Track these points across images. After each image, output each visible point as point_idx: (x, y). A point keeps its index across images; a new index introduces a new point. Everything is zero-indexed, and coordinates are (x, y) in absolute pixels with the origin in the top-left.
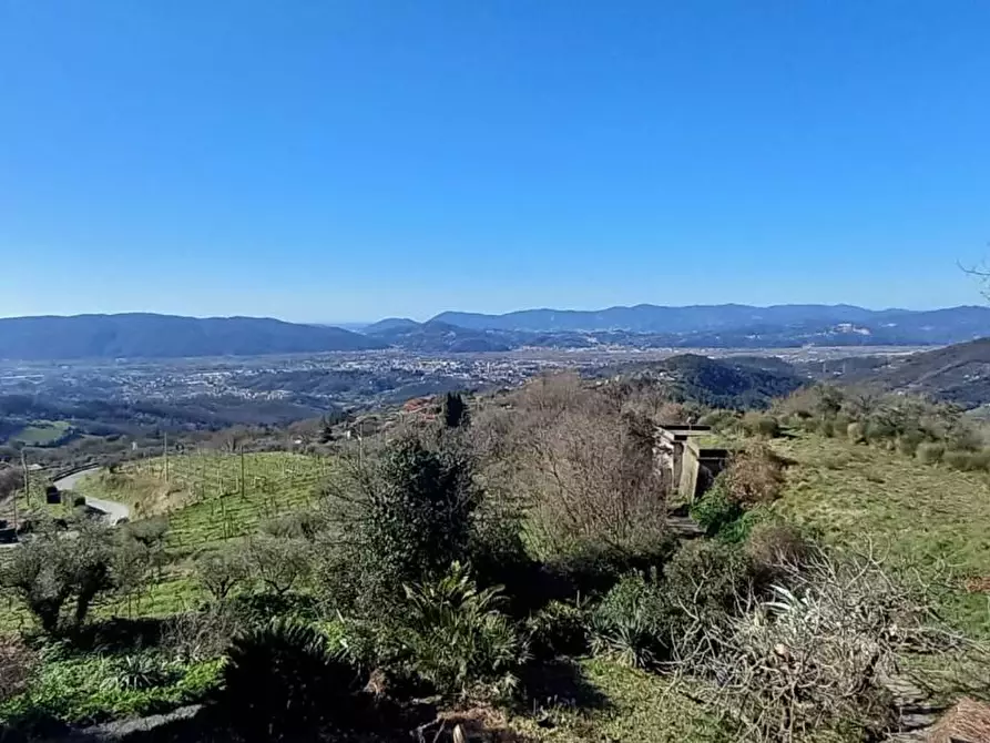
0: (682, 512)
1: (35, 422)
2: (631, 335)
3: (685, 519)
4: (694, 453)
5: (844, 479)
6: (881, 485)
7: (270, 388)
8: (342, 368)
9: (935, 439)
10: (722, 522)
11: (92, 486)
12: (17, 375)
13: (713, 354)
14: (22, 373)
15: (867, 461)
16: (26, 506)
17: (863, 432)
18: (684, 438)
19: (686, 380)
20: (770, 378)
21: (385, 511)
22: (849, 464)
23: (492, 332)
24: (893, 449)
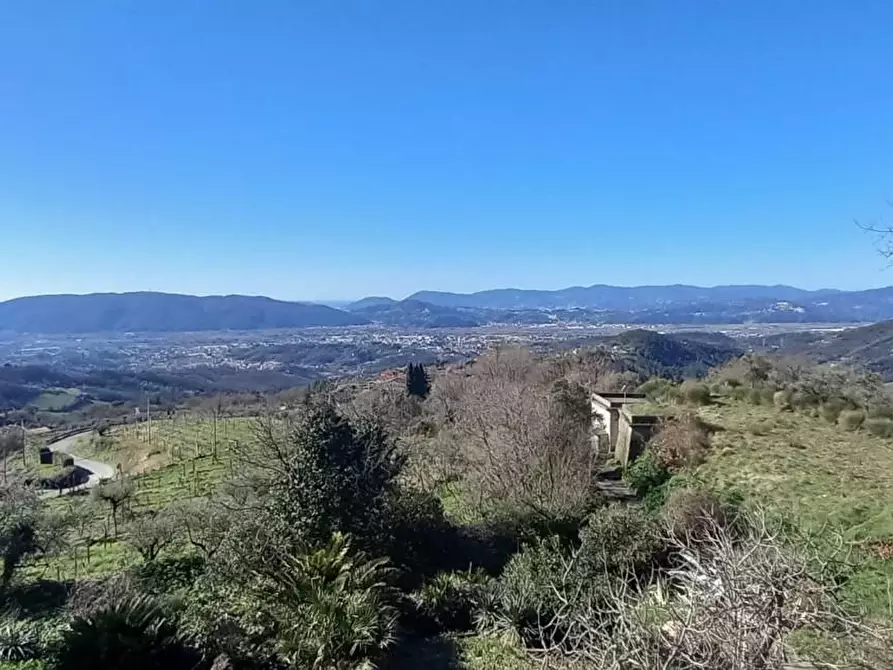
0: (615, 476)
1: (50, 389)
2: (587, 311)
3: (618, 482)
4: (627, 420)
5: (768, 445)
6: (803, 451)
7: (262, 360)
8: (328, 341)
9: (856, 407)
10: (650, 486)
11: (84, 448)
12: (34, 347)
13: (663, 330)
14: (40, 345)
15: (791, 427)
16: (22, 466)
17: (788, 400)
18: (620, 405)
19: (637, 352)
20: (714, 351)
22: (774, 431)
23: (463, 310)
24: (817, 416)
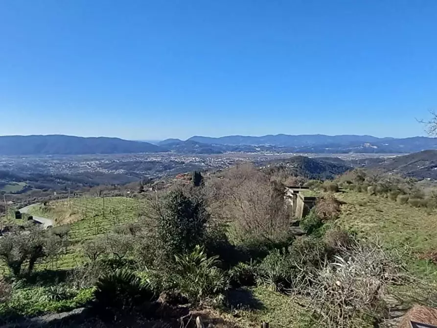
0: (296, 224)
1: (10, 182)
2: (275, 147)
3: (298, 227)
4: (301, 198)
5: (366, 211)
6: (382, 213)
7: (116, 169)
8: (149, 160)
9: (405, 194)
10: (312, 229)
11: (36, 211)
12: (2, 161)
13: (311, 156)
14: (4, 161)
15: (376, 202)
16: (6, 220)
17: (374, 190)
18: (298, 192)
19: (299, 167)
20: (335, 166)
21: (167, 223)
22: (368, 204)
23: (215, 145)
24: (387, 197)
